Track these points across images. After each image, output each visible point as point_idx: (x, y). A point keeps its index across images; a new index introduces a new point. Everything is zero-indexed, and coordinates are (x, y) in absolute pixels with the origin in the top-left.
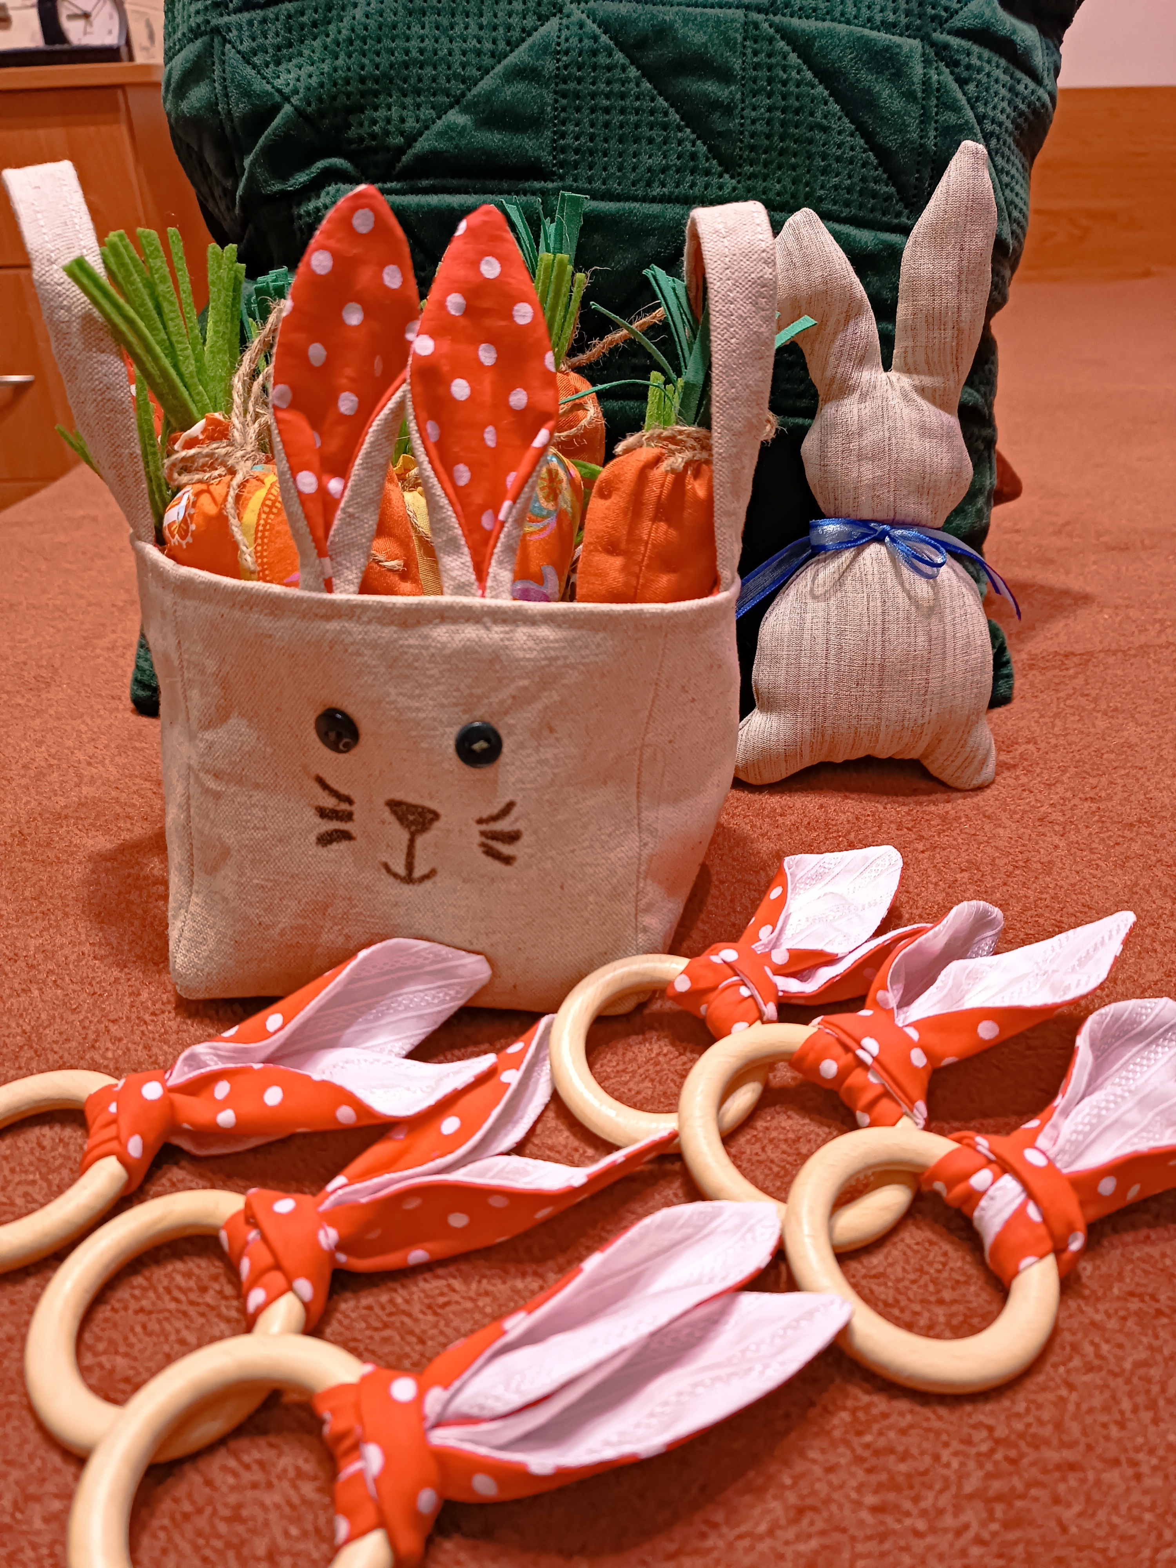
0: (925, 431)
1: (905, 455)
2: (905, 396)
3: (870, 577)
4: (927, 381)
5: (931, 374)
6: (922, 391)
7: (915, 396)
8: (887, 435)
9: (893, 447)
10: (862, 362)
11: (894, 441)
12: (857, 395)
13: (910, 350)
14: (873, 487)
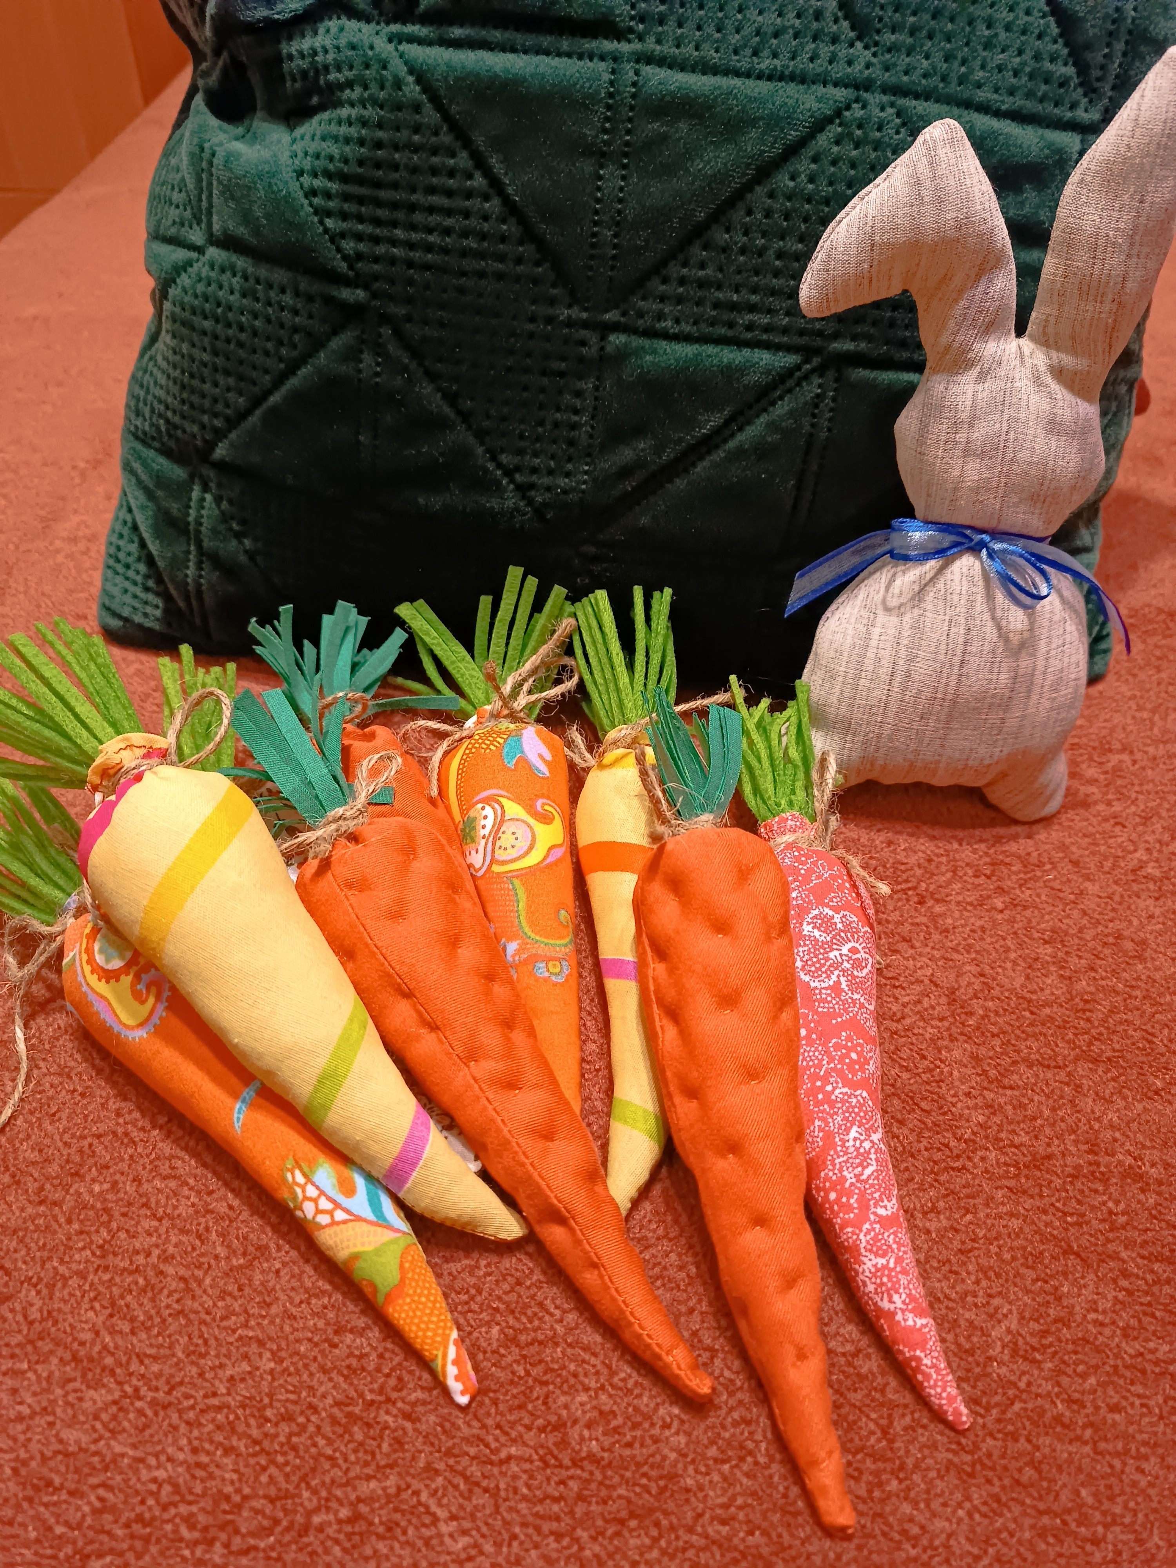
0: (1053, 426)
1: (1023, 455)
2: (1037, 380)
3: (956, 597)
4: (1068, 360)
5: (1075, 354)
6: (1059, 373)
7: (1049, 379)
8: (1005, 427)
9: (1010, 444)
10: (990, 328)
11: (1012, 435)
12: (974, 373)
13: (1052, 320)
14: (977, 490)
